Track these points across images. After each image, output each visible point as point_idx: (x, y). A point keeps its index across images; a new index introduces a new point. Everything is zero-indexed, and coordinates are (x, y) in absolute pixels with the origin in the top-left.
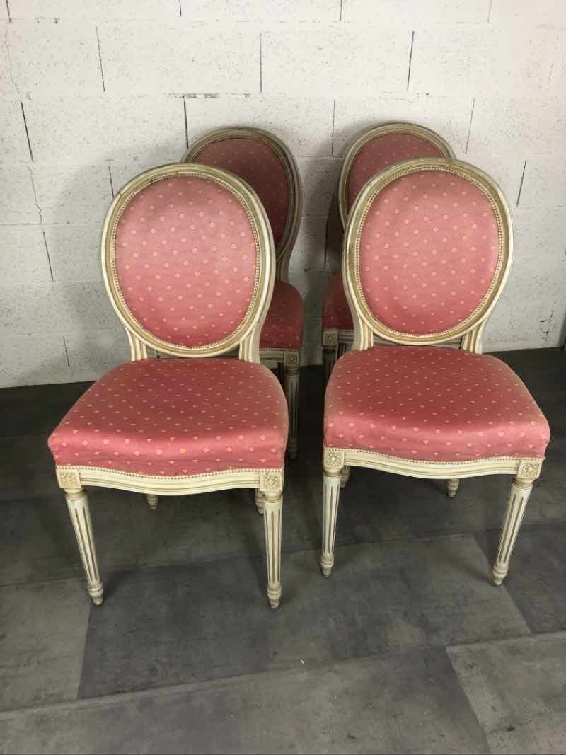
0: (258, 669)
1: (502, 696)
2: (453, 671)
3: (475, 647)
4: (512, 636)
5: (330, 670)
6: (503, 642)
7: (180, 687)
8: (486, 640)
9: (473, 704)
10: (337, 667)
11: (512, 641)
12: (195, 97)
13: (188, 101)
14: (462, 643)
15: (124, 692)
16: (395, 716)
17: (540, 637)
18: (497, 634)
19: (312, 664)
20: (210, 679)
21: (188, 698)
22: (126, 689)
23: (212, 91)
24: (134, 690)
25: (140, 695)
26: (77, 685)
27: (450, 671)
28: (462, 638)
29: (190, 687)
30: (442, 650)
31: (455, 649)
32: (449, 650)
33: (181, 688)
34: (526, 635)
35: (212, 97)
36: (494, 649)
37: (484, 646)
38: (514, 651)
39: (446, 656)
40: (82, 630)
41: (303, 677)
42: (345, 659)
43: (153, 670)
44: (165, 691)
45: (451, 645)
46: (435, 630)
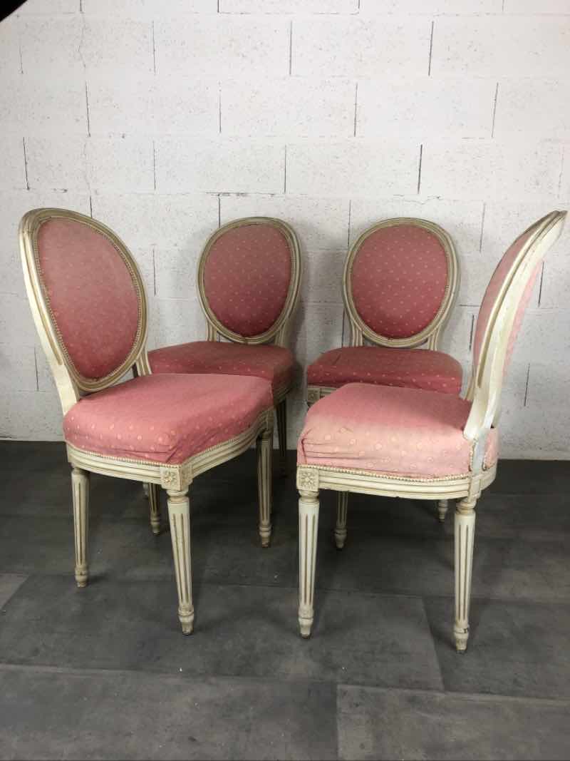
0: (135, 667)
1: (378, 737)
2: (335, 705)
3: (369, 690)
4: (420, 688)
5: (204, 681)
6: (407, 691)
7: (53, 668)
8: (387, 686)
9: (341, 738)
10: (213, 680)
11: (418, 693)
12: (228, 195)
13: (223, 199)
14: (357, 684)
16: (248, 731)
17: (451, 694)
18: (402, 682)
19: (191, 673)
20: (83, 667)
21: (54, 678)
25: (12, 667)
27: (331, 706)
28: (360, 679)
29: (60, 670)
30: (333, 685)
31: (348, 688)
32: (340, 687)
33: (51, 670)
34: (438, 690)
35: (243, 196)
36: (394, 696)
37: (381, 691)
38: (412, 701)
39: (335, 695)
41: (174, 681)
42: (226, 675)
43: (36, 651)
45: (346, 683)
46: (335, 668)
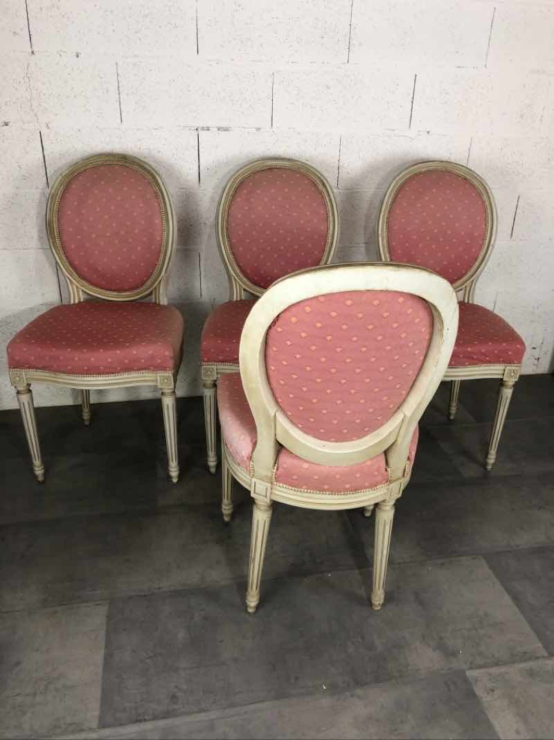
0: (280, 695)
1: (524, 719)
2: (474, 695)
3: (494, 670)
4: (530, 659)
5: (352, 696)
6: (522, 665)
7: (203, 714)
8: (505, 664)
10: (359, 692)
11: (531, 664)
12: (208, 130)
13: (203, 134)
14: (480, 667)
15: (145, 720)
18: (514, 658)
19: (334, 689)
20: (232, 705)
21: (211, 726)
22: (146, 717)
23: (224, 124)
24: (155, 718)
25: (162, 723)
26: (97, 713)
27: (471, 695)
28: (479, 661)
29: (213, 715)
30: (461, 673)
31: (475, 673)
32: (469, 673)
33: (202, 716)
34: (543, 657)
35: (225, 130)
36: (514, 672)
37: (503, 669)
38: (531, 673)
39: (466, 680)
40: (99, 657)
41: (326, 702)
42: (366, 684)
43: (174, 698)
44: (188, 719)
45: (471, 668)
46: (454, 654)
